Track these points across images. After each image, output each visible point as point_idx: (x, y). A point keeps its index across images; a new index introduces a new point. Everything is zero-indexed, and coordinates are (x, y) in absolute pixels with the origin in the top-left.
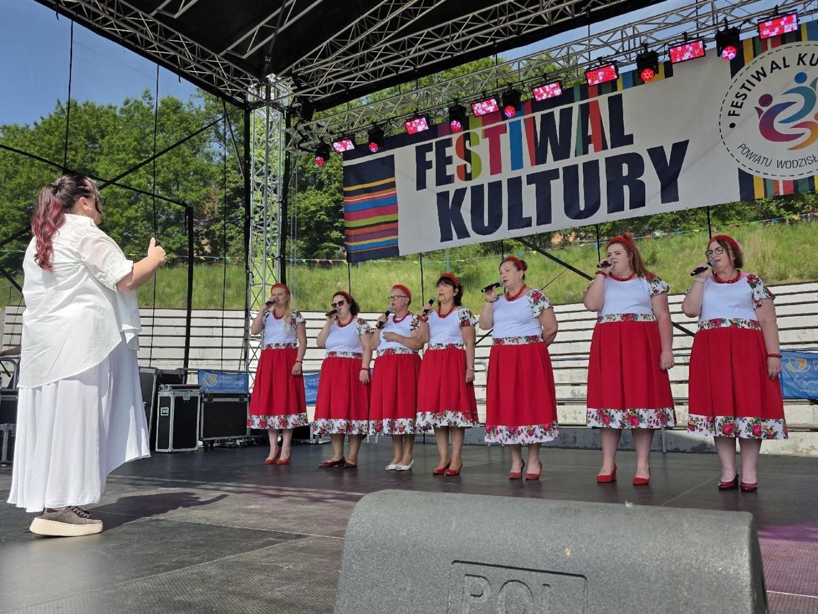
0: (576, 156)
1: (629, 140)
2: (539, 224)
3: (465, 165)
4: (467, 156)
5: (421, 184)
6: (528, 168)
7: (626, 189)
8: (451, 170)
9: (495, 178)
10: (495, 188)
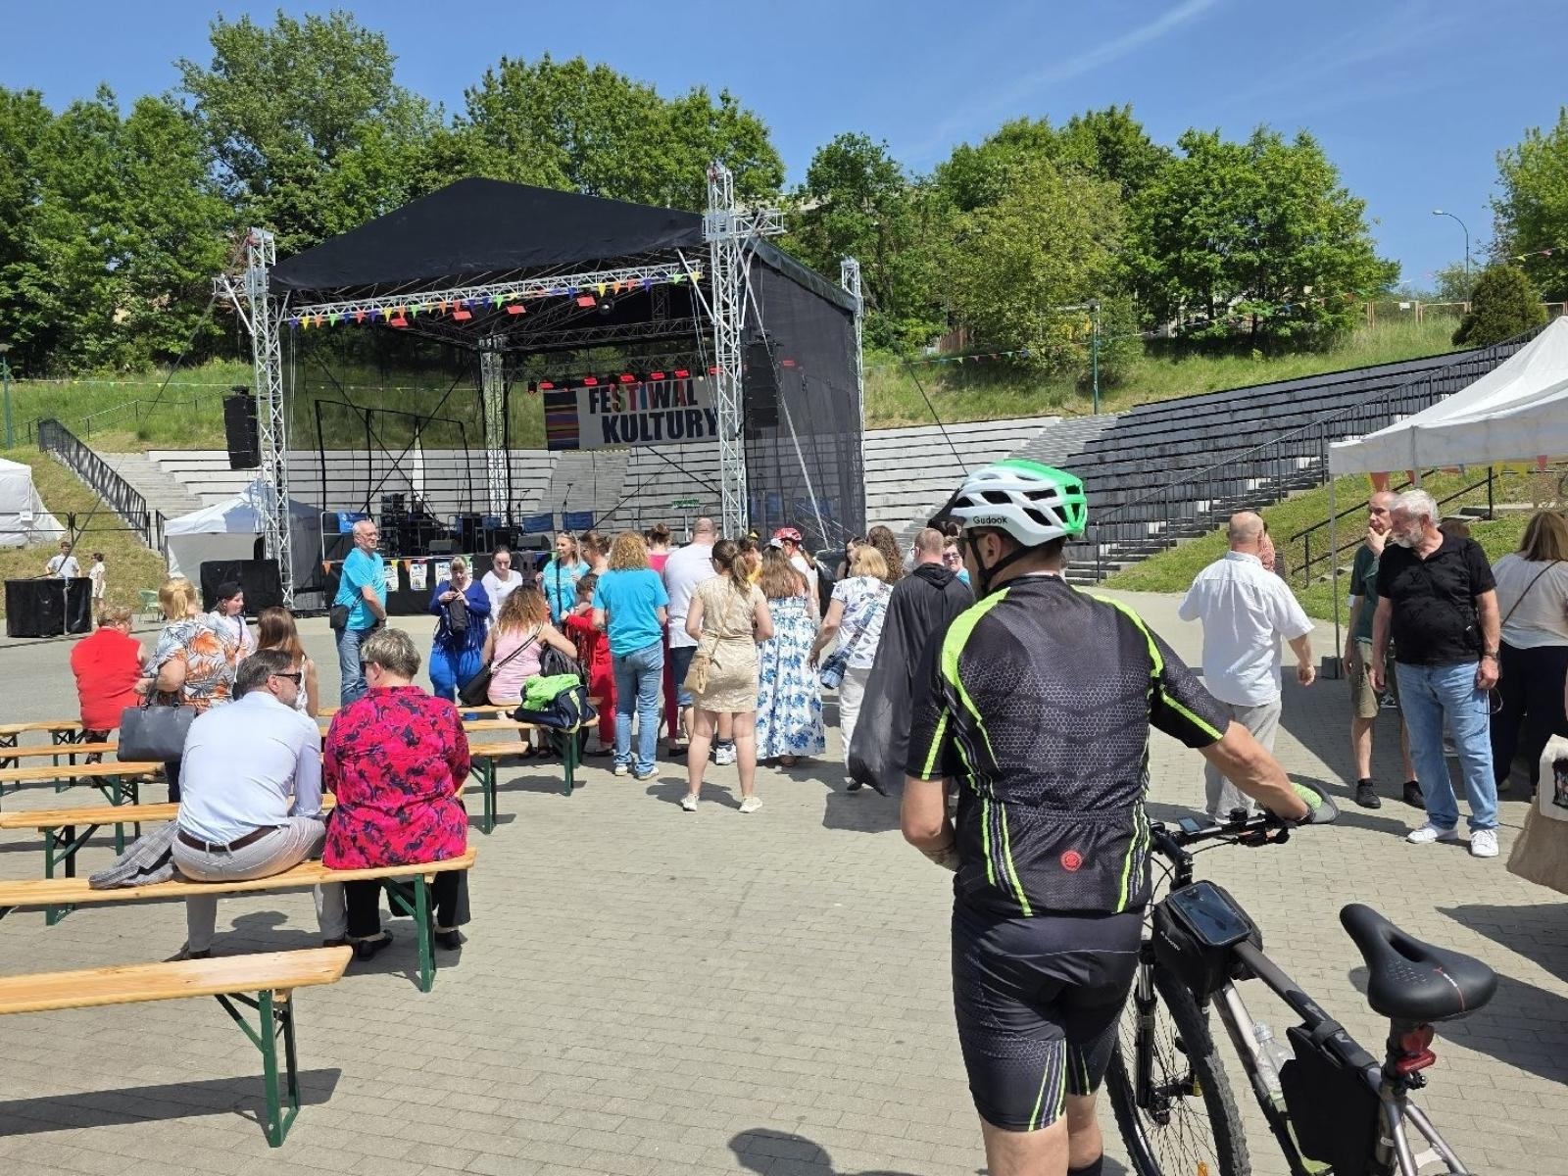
0: (672, 407)
1: (696, 403)
3: (617, 403)
4: (618, 398)
5: (593, 411)
6: (649, 410)
7: (695, 426)
8: (609, 405)
9: (633, 412)
10: (633, 417)
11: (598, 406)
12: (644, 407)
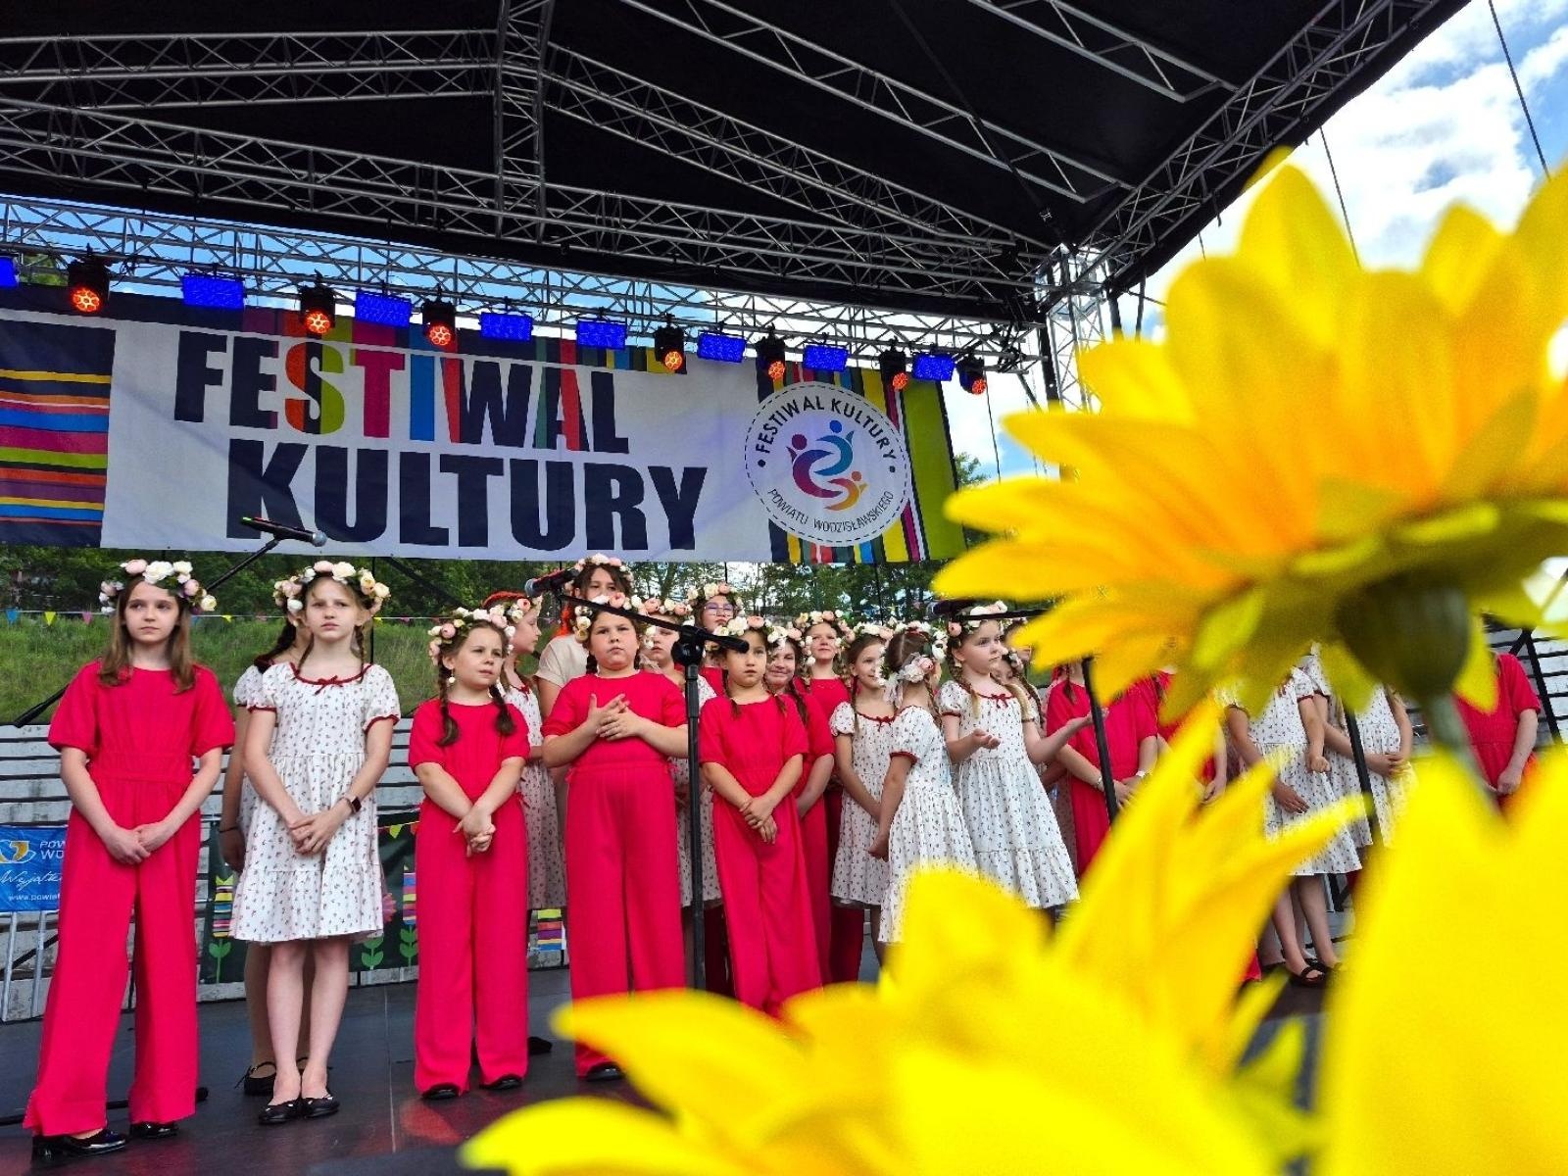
0: (534, 446)
1: (622, 446)
2: (463, 542)
3: (307, 403)
4: (313, 386)
5: (189, 408)
6: (445, 444)
7: (616, 517)
9: (374, 444)
10: (373, 463)
11: (217, 399)
12: (422, 427)
